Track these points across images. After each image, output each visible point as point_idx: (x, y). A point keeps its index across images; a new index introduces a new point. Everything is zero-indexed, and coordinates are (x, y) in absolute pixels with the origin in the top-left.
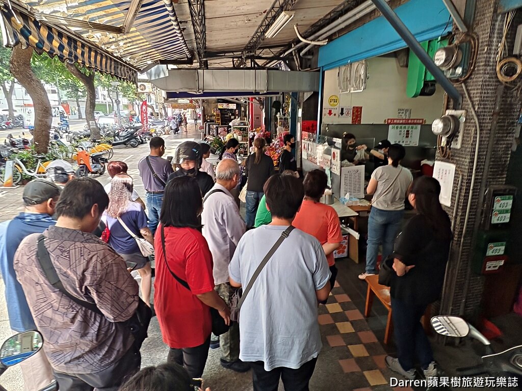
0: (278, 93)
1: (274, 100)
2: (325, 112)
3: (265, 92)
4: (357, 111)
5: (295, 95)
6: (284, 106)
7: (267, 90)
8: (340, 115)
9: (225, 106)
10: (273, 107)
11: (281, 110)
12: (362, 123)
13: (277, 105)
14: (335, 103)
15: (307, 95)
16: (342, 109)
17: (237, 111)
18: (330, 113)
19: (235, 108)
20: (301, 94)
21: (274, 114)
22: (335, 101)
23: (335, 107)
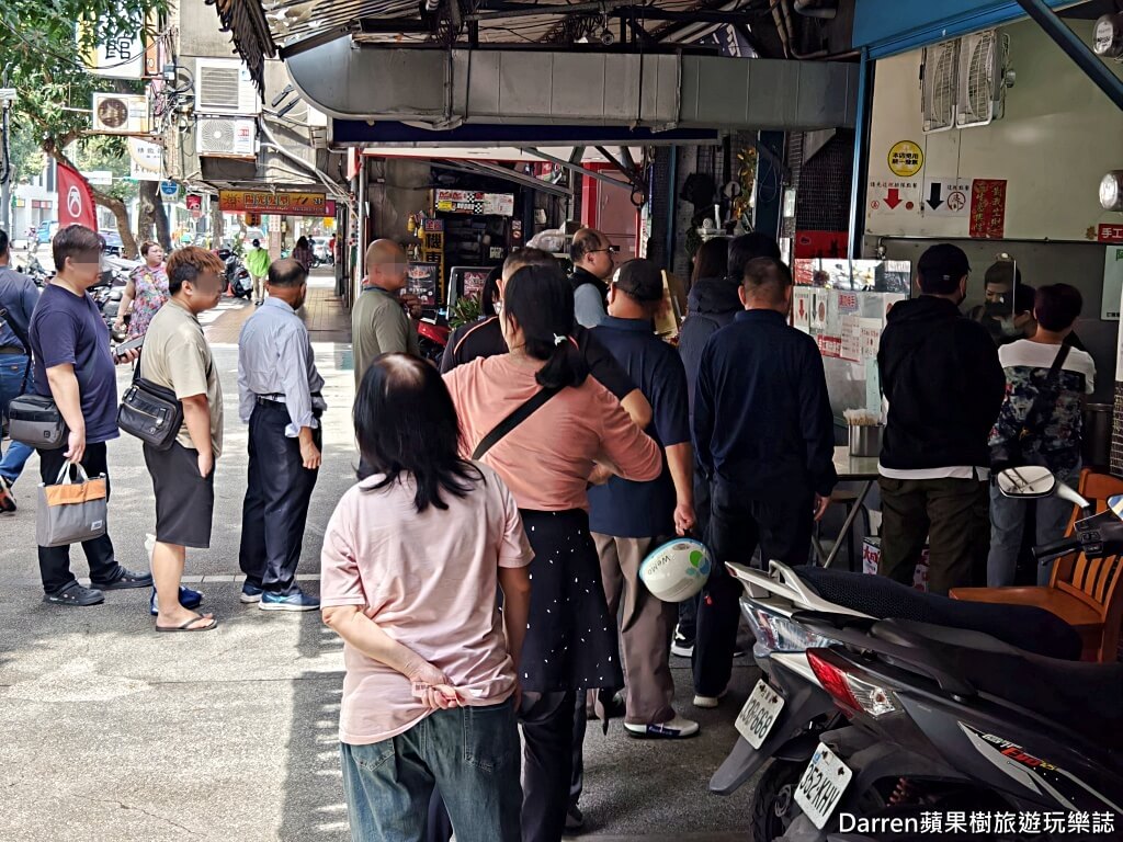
0: (712, 133)
1: (691, 167)
2: (876, 194)
3: (672, 126)
4: (989, 196)
5: (774, 139)
6: (728, 192)
7: (680, 120)
8: (927, 206)
9: (465, 201)
10: (684, 197)
11: (717, 207)
12: (1005, 236)
13: (703, 192)
14: (911, 166)
15: (814, 143)
16: (936, 188)
17: (517, 225)
18: (893, 199)
19: (510, 213)
20: (795, 140)
21: (687, 226)
22: (911, 159)
23: (911, 180)
